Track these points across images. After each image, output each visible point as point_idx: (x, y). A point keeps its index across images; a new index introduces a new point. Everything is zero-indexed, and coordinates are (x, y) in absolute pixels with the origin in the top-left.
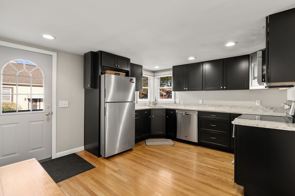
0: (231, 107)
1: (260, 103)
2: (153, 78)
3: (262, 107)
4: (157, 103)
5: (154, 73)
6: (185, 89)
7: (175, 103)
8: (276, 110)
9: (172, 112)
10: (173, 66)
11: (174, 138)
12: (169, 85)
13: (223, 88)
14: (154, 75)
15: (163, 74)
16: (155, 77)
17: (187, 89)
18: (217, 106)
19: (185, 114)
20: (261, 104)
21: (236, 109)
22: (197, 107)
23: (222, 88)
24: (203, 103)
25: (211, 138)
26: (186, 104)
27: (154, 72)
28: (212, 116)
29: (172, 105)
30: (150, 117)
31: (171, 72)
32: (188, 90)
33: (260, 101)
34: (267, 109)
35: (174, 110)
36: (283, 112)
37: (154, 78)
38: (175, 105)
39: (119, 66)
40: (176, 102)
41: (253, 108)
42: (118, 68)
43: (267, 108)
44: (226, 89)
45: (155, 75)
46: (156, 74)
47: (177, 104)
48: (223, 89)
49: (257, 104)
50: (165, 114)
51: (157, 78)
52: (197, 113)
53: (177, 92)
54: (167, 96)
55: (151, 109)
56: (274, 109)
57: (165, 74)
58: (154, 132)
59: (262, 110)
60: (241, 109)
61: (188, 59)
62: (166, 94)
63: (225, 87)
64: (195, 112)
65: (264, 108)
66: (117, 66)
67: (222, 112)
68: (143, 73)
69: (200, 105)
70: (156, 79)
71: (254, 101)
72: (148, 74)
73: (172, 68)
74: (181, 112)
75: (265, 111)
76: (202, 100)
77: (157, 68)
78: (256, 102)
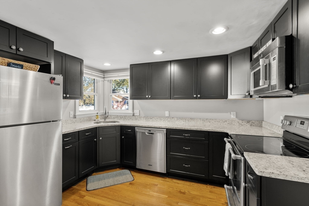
0: (204, 120)
1: (235, 115)
2: (102, 81)
3: (238, 121)
4: (107, 116)
5: (104, 74)
6: (147, 96)
7: (133, 115)
8: (253, 124)
9: (130, 130)
10: (131, 65)
11: (133, 168)
12: (125, 90)
13: (197, 96)
14: (103, 76)
15: (117, 75)
16: (105, 79)
17: (150, 96)
18: (187, 119)
19: (148, 133)
20: (237, 117)
21: (209, 122)
22: (163, 120)
23: (195, 96)
24: (169, 116)
25: (184, 166)
26: (148, 117)
27: (104, 72)
28: (185, 136)
29: (129, 118)
30: (95, 140)
31: (128, 73)
32: (151, 99)
33: (235, 113)
34: (244, 123)
35: (133, 128)
36: (259, 126)
37: (104, 81)
38: (133, 118)
39: (21, 49)
40: (135, 115)
41: (228, 122)
42: (18, 53)
43: (243, 121)
44: (200, 98)
45: (105, 76)
46: (107, 75)
47: (137, 117)
48: (196, 98)
49: (233, 116)
50: (119, 134)
51: (108, 80)
52: (165, 132)
53: (136, 101)
54: (123, 103)
55: (97, 127)
56: (251, 122)
57: (120, 75)
58: (102, 162)
59: (238, 124)
60: (216, 123)
61: (153, 52)
62: (122, 100)
63: (199, 96)
64: (163, 130)
65: (241, 122)
66: (17, 49)
67: (198, 130)
68: (84, 71)
69: (166, 118)
70: (106, 82)
71: (229, 113)
72: (93, 74)
73: (129, 67)
74: (143, 131)
75: (241, 125)
76: (168, 112)
77: (107, 65)
78: (231, 114)
